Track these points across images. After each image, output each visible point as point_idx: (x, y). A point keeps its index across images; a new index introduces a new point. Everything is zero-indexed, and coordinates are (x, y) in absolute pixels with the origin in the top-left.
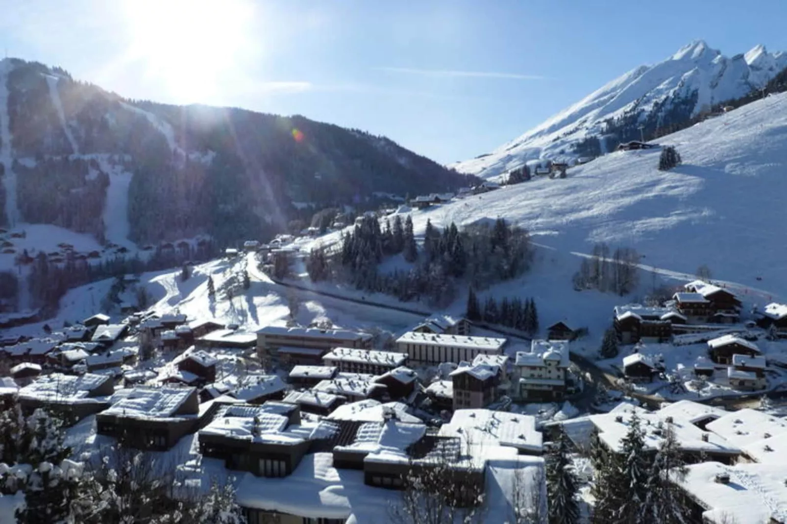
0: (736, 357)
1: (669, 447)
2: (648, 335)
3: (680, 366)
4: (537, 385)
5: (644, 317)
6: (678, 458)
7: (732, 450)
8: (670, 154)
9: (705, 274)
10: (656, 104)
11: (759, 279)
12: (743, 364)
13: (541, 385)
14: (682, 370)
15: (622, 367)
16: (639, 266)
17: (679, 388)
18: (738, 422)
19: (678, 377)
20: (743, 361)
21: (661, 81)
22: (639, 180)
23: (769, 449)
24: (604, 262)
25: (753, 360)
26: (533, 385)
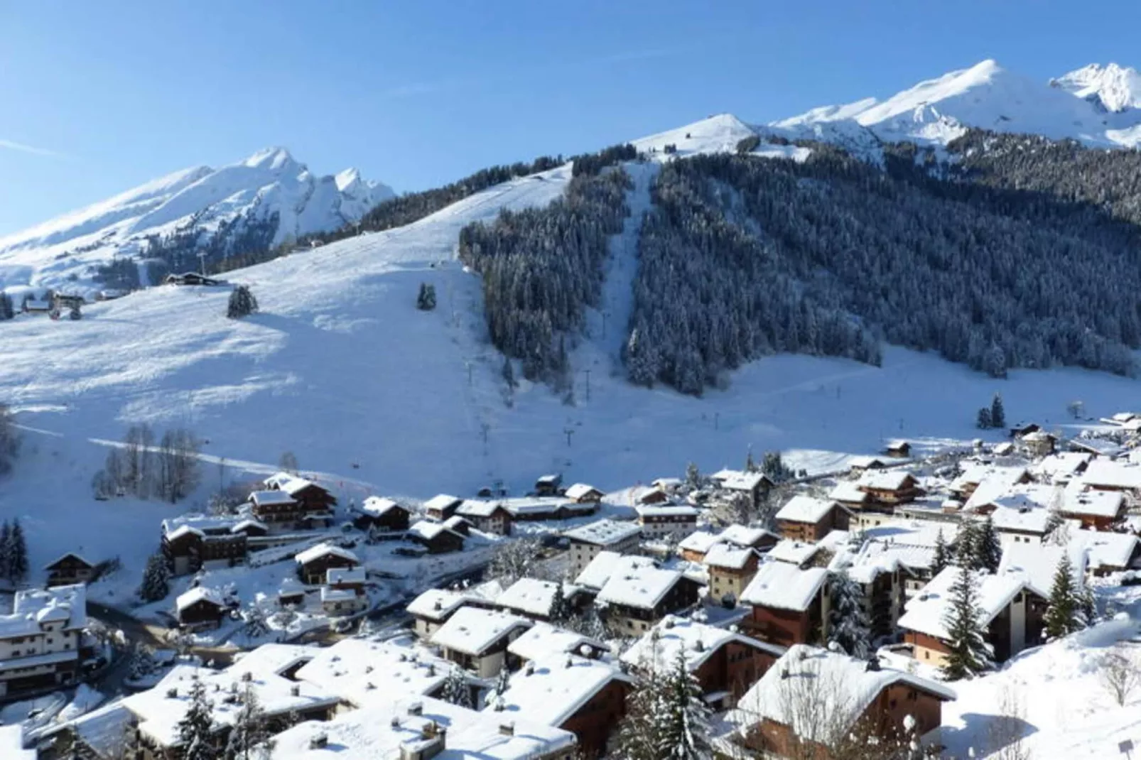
0: (331, 573)
1: (247, 717)
2: (214, 557)
3: (260, 597)
4: (25, 669)
5: (208, 532)
6: (261, 730)
7: (330, 699)
8: (243, 296)
9: (289, 463)
10: (223, 224)
11: (356, 467)
12: (340, 581)
13: (33, 668)
14: (263, 602)
15: (175, 612)
16: (200, 456)
17: (259, 628)
18: (335, 660)
19: (257, 613)
20: (339, 577)
21: (230, 192)
22: (198, 330)
23: (372, 687)
24: (146, 453)
25: (352, 573)
26: (17, 670)
